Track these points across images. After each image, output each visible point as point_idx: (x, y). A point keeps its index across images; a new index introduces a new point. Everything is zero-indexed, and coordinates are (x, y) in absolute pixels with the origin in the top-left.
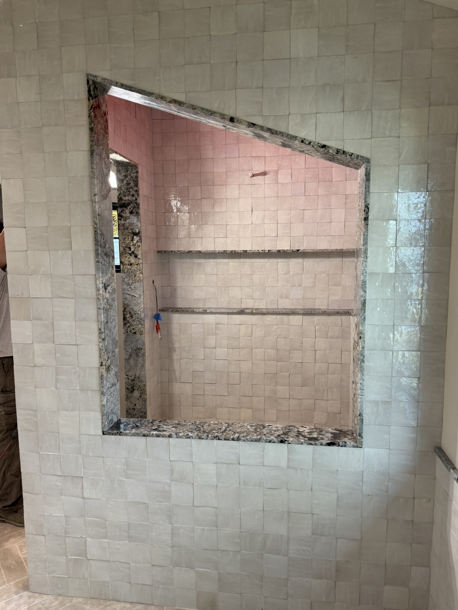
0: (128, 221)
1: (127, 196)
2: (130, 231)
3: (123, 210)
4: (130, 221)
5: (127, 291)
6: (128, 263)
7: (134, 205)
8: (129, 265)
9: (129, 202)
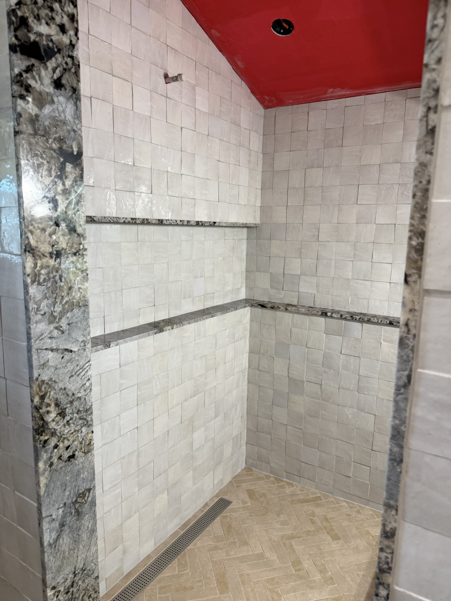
0: (47, 110)
1: (43, 21)
2: (54, 146)
3: (33, 65)
4: (53, 111)
5: (49, 341)
6: (51, 250)
7: (66, 63)
8: (51, 257)
9: (51, 44)
